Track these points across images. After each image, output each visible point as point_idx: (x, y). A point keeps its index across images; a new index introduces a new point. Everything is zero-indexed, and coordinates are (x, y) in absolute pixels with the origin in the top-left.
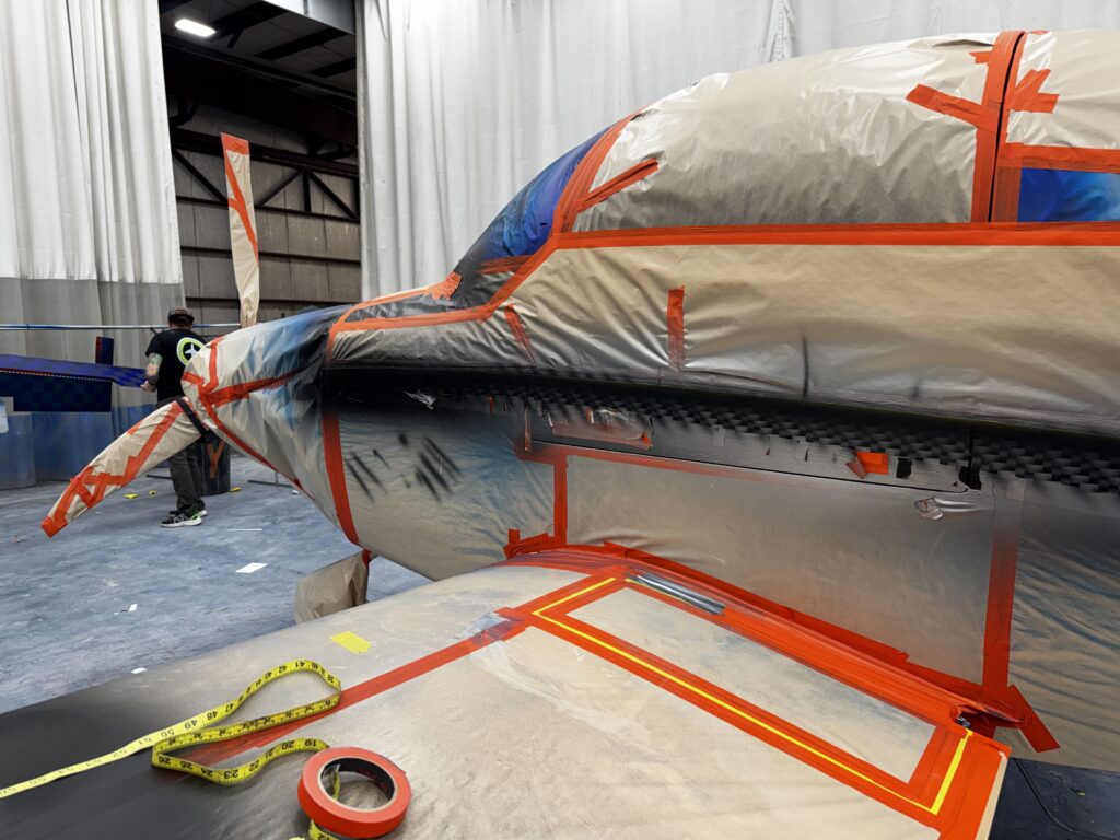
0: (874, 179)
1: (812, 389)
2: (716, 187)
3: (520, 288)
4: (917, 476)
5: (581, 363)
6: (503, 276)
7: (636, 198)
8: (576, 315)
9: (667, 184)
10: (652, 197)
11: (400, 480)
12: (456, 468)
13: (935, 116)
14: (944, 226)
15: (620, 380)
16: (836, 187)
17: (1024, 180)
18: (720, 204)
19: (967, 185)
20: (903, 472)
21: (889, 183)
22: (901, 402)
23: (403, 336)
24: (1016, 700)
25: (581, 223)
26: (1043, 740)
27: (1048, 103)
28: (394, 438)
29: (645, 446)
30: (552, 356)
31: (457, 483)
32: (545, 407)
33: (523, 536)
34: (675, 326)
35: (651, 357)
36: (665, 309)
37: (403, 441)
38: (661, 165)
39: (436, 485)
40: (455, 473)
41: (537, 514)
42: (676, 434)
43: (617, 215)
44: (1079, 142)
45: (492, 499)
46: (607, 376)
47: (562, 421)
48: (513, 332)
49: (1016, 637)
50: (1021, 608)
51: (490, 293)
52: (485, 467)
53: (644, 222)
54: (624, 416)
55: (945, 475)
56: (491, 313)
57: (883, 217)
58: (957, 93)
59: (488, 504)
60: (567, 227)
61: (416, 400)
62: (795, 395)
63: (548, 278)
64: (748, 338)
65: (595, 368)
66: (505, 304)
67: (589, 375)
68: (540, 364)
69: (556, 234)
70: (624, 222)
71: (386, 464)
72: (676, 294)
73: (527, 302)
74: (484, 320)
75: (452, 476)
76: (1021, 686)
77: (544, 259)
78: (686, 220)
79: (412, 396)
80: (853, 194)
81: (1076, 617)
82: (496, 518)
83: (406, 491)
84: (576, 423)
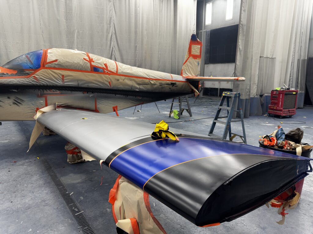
0: (82, 66)
1: (79, 86)
3: (36, 74)
4: (89, 93)
5: (48, 84)
6: (31, 72)
7: (55, 64)
8: (48, 78)
10: (58, 64)
11: (8, 105)
12: (23, 101)
13: (86, 61)
14: (88, 71)
15: (55, 86)
16: (79, 67)
17: (94, 68)
18: (67, 66)
19: (90, 68)
21: (84, 67)
22: (87, 87)
23: (6, 80)
25: (46, 66)
27: (94, 62)
28: (6, 98)
29: (60, 93)
30: (44, 83)
33: (39, 108)
34: (63, 79)
35: (60, 83)
36: (61, 77)
37: (9, 98)
38: (58, 61)
39: (18, 104)
41: (42, 105)
42: (63, 92)
43: (53, 66)
46: (53, 85)
47: (46, 92)
48: (35, 79)
49: (97, 105)
51: (28, 74)
52: (30, 100)
53: (57, 67)
54: (56, 90)
55: (91, 93)
56: (30, 77)
57: (84, 70)
58: (87, 59)
59: (32, 105)
60: (44, 66)
62: (77, 86)
63: (42, 73)
64: (72, 81)
65: (51, 84)
66: (33, 76)
67: (50, 85)
68: (42, 84)
69: (42, 67)
70: (54, 67)
71: (4, 102)
72: (63, 76)
73: (38, 76)
74: (28, 78)
75: (23, 102)
77: (41, 70)
78: (63, 68)
79: (11, 90)
81: (101, 103)
82: (33, 107)
83: (10, 106)
84: (49, 92)
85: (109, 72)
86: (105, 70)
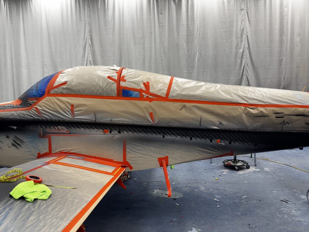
0: (103, 89)
1: (97, 121)
2: (78, 88)
3: (38, 104)
4: (112, 133)
5: (53, 118)
6: (34, 101)
7: (63, 88)
8: (52, 109)
9: (69, 87)
10: (66, 89)
11: (7, 146)
12: (23, 142)
13: (111, 81)
14: (113, 97)
15: (62, 121)
16: (98, 90)
17: (123, 91)
18: (79, 91)
19: (116, 91)
20: (111, 132)
21: (105, 90)
22: (109, 122)
23: (7, 114)
24: (128, 163)
25: (52, 92)
26: (131, 168)
27: (125, 81)
28: (5, 137)
29: (68, 133)
30: (47, 117)
31: (24, 145)
32: (46, 127)
33: (41, 154)
34: (72, 111)
35: (68, 117)
36: (70, 108)
37: (8, 137)
38: (68, 83)
39: (17, 146)
40: (23, 143)
41: (45, 149)
42: (73, 130)
43: (60, 91)
44: (129, 87)
45: (33, 147)
46: (59, 120)
47: (50, 129)
48: (37, 112)
49: (127, 154)
50: (127, 150)
51: (31, 105)
52: (31, 141)
53: (65, 93)
54: (63, 127)
55: (116, 132)
56: (31, 109)
57: (105, 95)
58: (114, 78)
59: (32, 148)
60: (49, 92)
61: (11, 128)
62: (94, 122)
63: (45, 102)
64: (86, 113)
65: (57, 119)
66: (35, 107)
67: (55, 120)
68: (44, 119)
69: (46, 94)
70: (61, 92)
71: (3, 143)
72: (72, 106)
73: (40, 106)
74: (30, 110)
75: (22, 143)
76: (128, 161)
77: (44, 98)
78: (73, 93)
79: (10, 127)
80: (100, 91)
81: (134, 150)
82: (34, 151)
83: (9, 149)
84: (53, 129)
85: (151, 97)
86: (144, 93)
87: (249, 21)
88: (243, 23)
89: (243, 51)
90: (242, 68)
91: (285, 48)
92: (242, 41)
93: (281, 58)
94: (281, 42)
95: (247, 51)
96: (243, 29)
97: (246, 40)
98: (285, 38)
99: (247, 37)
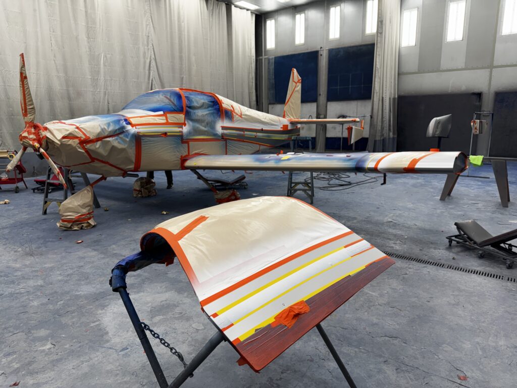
33: (183, 156)
41: (185, 152)
85: (237, 115)
86: (234, 113)
87: (153, 27)
88: (148, 29)
89: (150, 62)
90: (151, 81)
91: (184, 66)
92: (148, 49)
93: (182, 76)
94: (181, 58)
95: (153, 63)
96: (148, 36)
97: (152, 50)
98: (184, 56)
99: (153, 46)
